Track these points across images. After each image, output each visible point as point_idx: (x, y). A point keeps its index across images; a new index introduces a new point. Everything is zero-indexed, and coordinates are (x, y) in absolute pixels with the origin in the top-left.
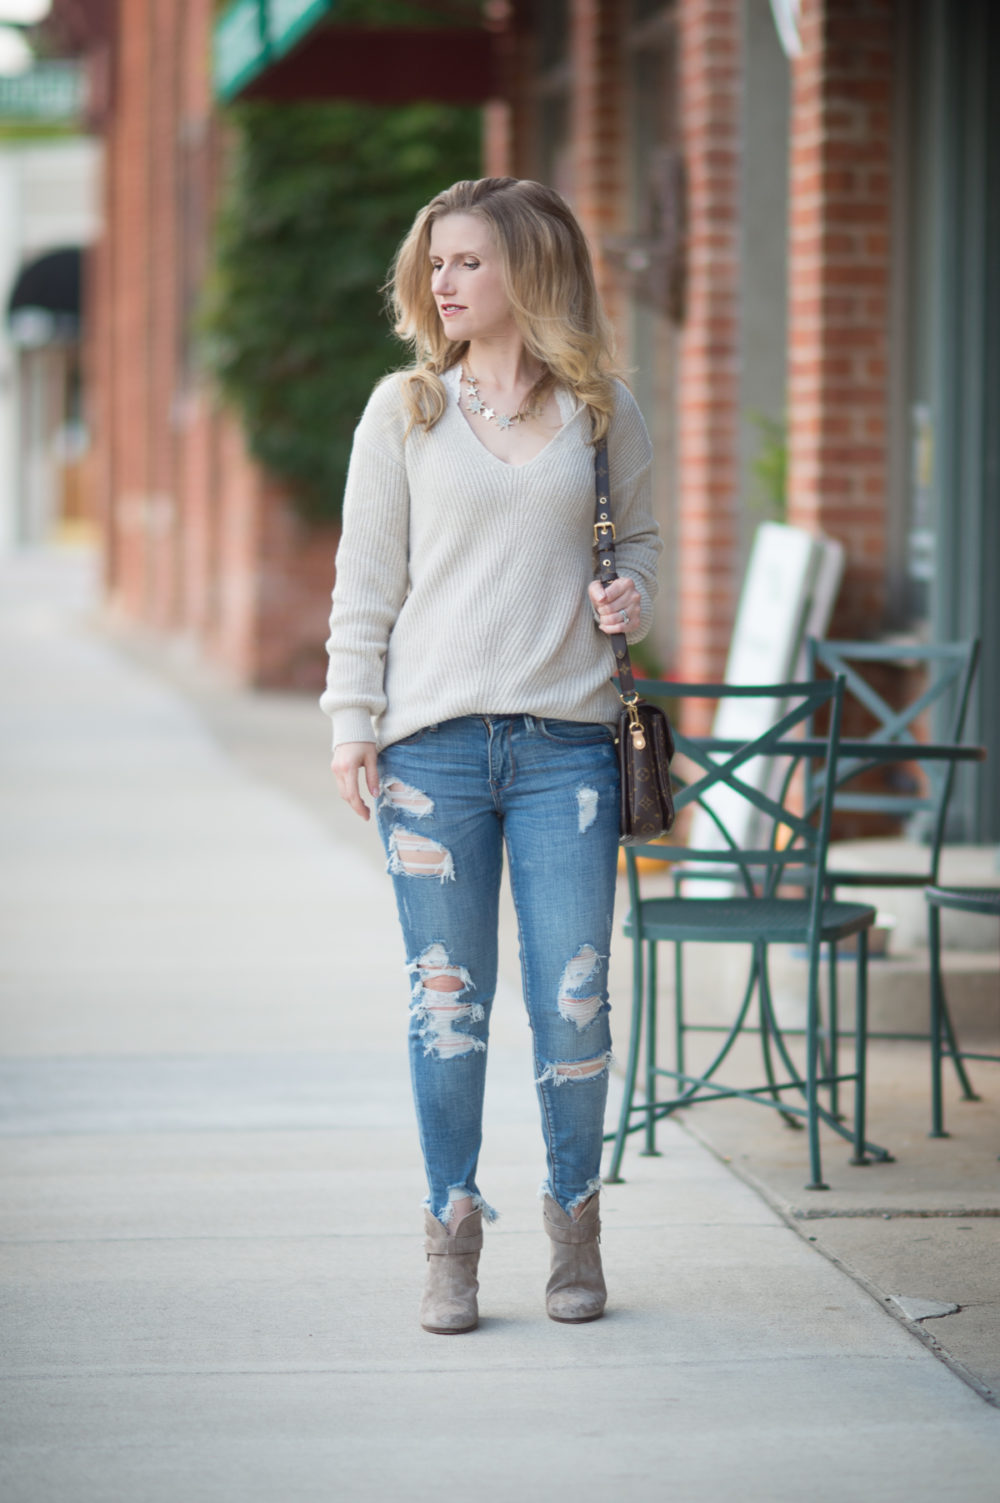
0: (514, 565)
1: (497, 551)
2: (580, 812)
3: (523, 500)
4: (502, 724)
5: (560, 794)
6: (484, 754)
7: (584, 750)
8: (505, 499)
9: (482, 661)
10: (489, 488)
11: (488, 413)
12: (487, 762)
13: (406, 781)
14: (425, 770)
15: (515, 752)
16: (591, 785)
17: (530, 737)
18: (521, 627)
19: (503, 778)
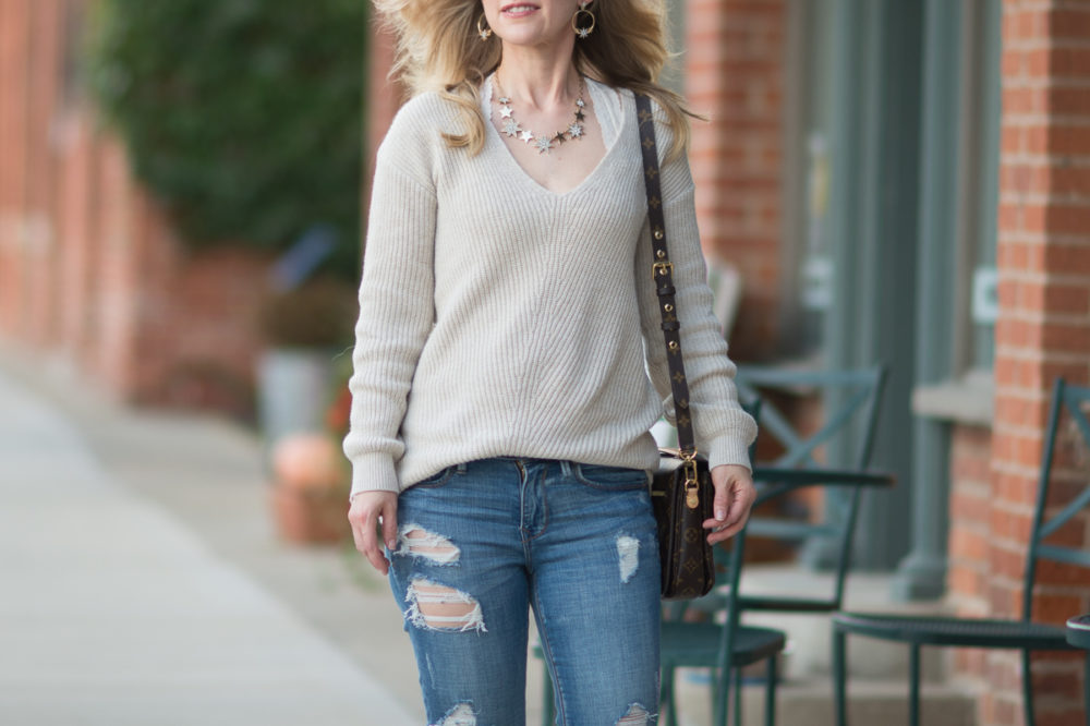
0: (555, 300)
1: (536, 284)
2: (621, 561)
3: (565, 231)
4: (537, 467)
5: (597, 542)
6: (516, 499)
7: (622, 496)
8: (546, 229)
9: (517, 402)
10: (530, 217)
11: (526, 136)
12: (519, 508)
13: (428, 527)
14: (451, 515)
15: (550, 498)
16: (631, 533)
17: (565, 482)
18: (560, 367)
19: (535, 525)
